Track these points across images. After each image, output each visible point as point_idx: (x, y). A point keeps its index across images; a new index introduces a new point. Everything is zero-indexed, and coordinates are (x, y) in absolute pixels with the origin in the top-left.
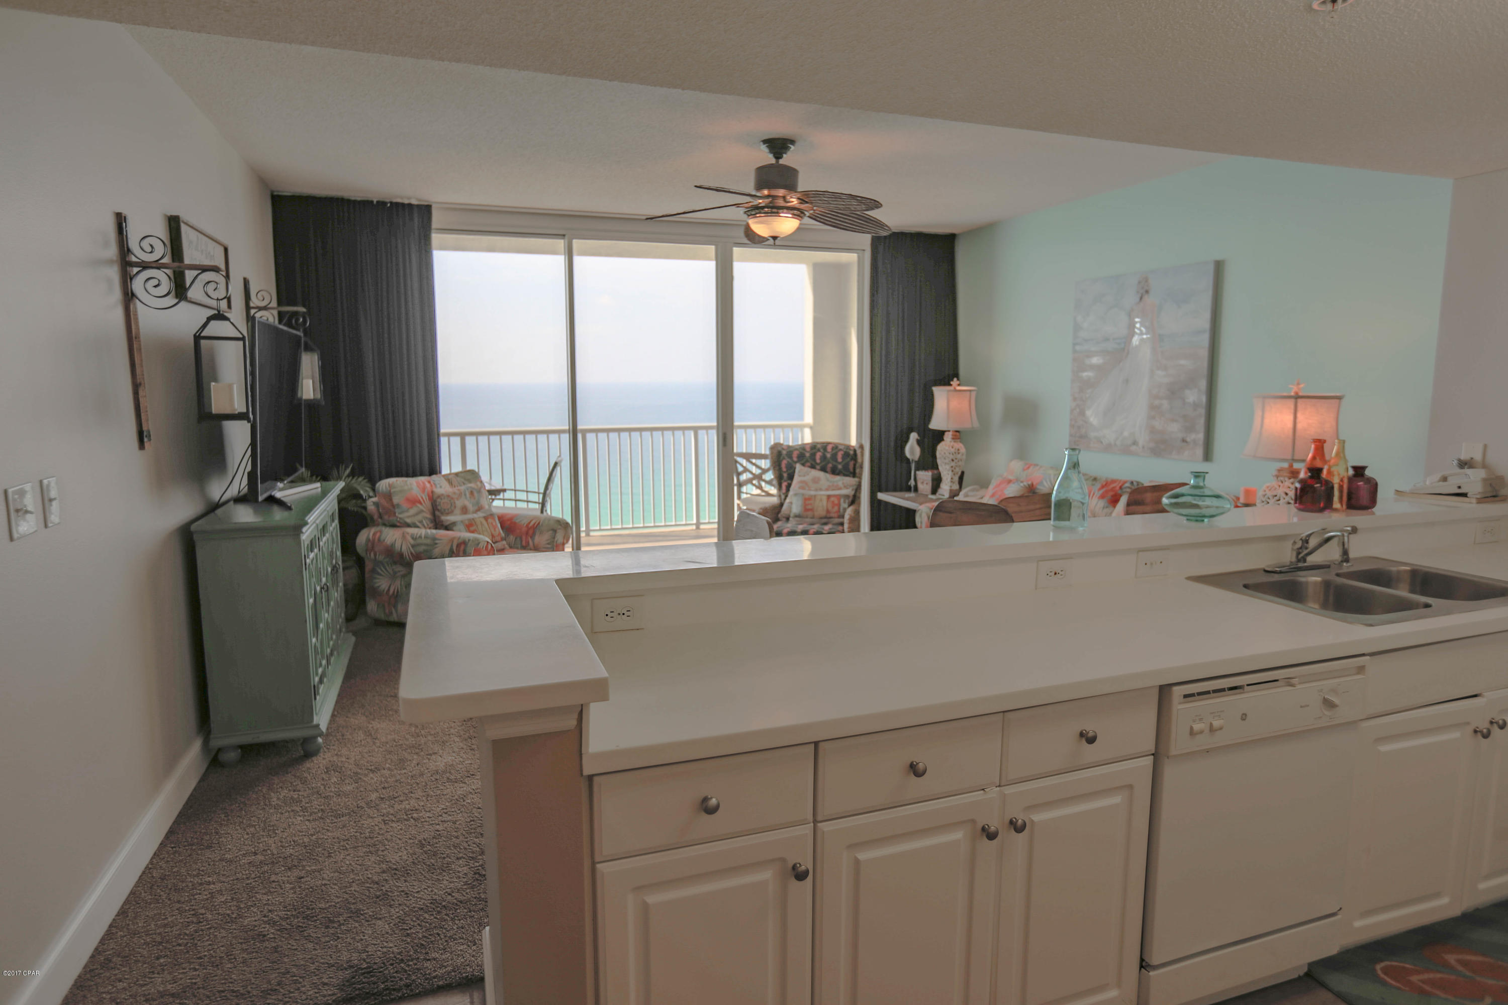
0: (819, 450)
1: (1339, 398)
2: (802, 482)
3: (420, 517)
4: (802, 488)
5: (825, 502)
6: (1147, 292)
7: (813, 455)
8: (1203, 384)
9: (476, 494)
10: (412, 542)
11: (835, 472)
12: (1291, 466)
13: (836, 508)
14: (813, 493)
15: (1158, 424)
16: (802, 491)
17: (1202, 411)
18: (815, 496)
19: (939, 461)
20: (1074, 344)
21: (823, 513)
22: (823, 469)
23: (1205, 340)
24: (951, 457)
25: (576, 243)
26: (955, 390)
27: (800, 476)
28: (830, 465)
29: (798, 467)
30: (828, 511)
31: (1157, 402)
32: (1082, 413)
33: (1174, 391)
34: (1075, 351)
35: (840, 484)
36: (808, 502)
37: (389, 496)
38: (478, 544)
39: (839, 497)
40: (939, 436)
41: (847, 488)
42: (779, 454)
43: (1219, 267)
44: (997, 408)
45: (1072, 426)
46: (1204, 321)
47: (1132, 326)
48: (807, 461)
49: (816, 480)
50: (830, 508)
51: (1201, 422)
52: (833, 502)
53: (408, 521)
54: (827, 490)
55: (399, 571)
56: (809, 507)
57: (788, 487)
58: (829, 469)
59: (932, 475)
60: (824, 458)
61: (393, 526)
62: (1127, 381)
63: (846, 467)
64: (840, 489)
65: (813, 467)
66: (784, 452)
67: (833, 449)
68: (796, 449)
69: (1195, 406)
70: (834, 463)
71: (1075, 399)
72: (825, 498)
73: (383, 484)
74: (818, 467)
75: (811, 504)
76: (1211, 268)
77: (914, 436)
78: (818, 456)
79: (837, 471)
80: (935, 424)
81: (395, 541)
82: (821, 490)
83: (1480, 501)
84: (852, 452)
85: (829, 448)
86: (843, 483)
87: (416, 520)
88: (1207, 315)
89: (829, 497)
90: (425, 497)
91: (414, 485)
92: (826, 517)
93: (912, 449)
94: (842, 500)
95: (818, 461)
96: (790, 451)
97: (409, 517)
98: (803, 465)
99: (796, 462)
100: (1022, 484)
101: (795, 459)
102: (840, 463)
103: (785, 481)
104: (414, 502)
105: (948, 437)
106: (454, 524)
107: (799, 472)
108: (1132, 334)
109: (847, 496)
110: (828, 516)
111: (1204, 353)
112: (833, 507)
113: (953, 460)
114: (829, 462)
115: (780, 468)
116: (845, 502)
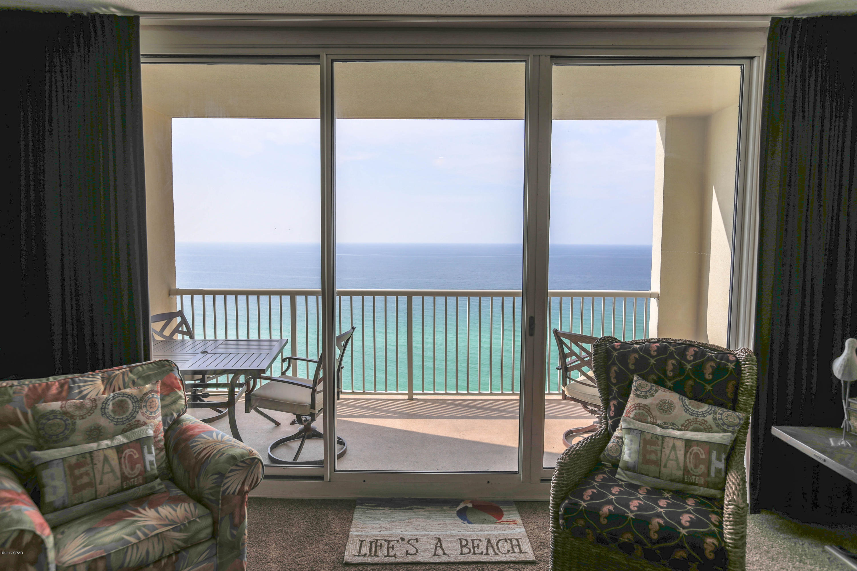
0: (671, 356)
2: (638, 406)
4: (639, 418)
5: (681, 454)
7: (662, 364)
11: (697, 395)
13: (702, 468)
14: (659, 431)
16: (639, 425)
18: (663, 437)
21: (678, 474)
22: (678, 389)
25: (339, 66)
27: (637, 396)
28: (690, 383)
29: (636, 381)
30: (686, 471)
35: (709, 418)
36: (650, 447)
39: (709, 445)
41: (725, 431)
42: (608, 353)
48: (651, 371)
49: (666, 408)
50: (690, 465)
52: (697, 455)
54: (684, 427)
56: (653, 457)
57: (620, 410)
58: (687, 390)
60: (680, 368)
63: (720, 389)
64: (708, 429)
65: (660, 383)
66: (615, 354)
67: (696, 354)
68: (635, 351)
70: (700, 379)
72: (681, 445)
74: (669, 384)
75: (655, 452)
78: (671, 363)
82: (674, 426)
84: (731, 365)
85: (690, 354)
86: (714, 419)
89: (689, 443)
92: (682, 481)
94: (714, 454)
95: (670, 374)
98: (644, 377)
99: (633, 372)
101: (632, 366)
102: (710, 380)
103: (614, 398)
107: (637, 390)
109: (719, 446)
110: (687, 479)
112: (696, 466)
114: (688, 377)
115: (608, 378)
116: (719, 459)
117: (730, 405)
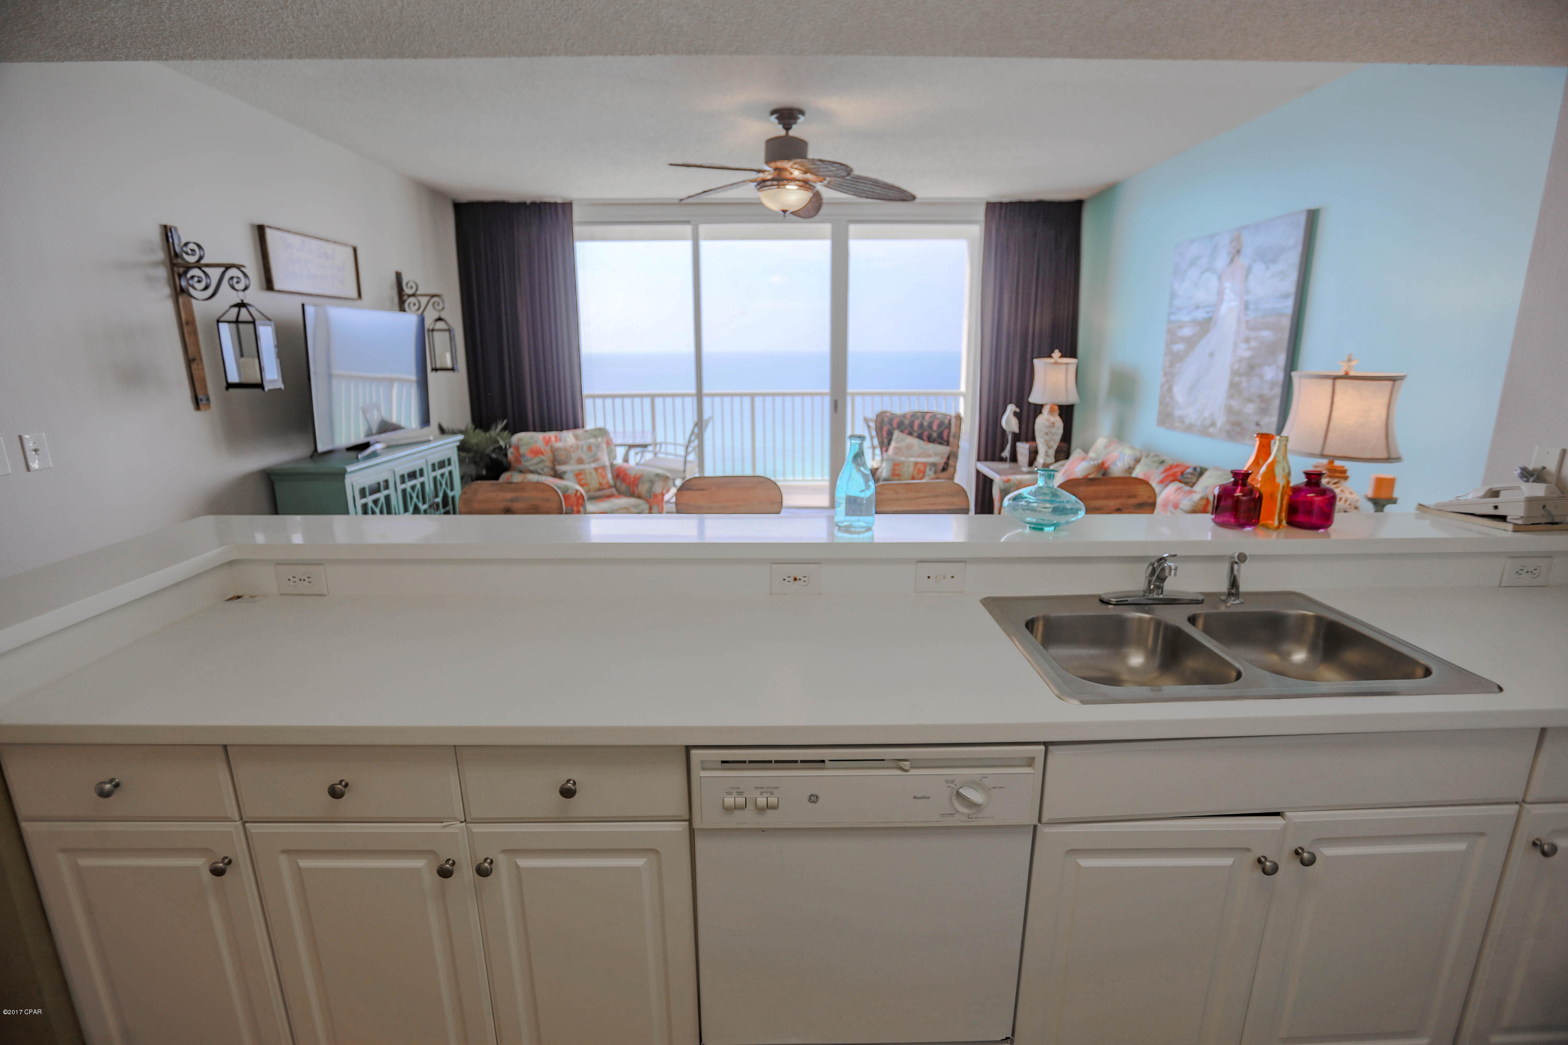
0: (918, 418)
1: (1395, 380)
2: (897, 447)
3: (541, 465)
4: (897, 451)
5: (911, 469)
6: (1238, 252)
7: (911, 425)
8: (1282, 358)
9: (594, 448)
11: (930, 440)
12: (1331, 462)
14: (903, 459)
15: (1234, 403)
17: (1278, 391)
18: (904, 462)
19: (1037, 434)
20: (1170, 314)
22: (920, 437)
23: (1288, 305)
24: (1049, 430)
25: (703, 228)
26: (1056, 363)
27: (897, 442)
28: (926, 434)
29: (896, 433)
31: (1237, 379)
32: (1170, 390)
33: (1251, 368)
34: (1169, 322)
36: (897, 467)
37: (521, 447)
38: (567, 490)
39: (925, 464)
42: (883, 419)
43: (1313, 217)
44: (1102, 382)
45: (1161, 403)
46: (1289, 284)
47: (1220, 293)
48: (906, 428)
49: (909, 447)
50: (915, 474)
51: (1276, 403)
52: (919, 469)
53: (532, 468)
54: (918, 456)
56: (897, 472)
58: (925, 437)
59: (1030, 448)
60: (921, 426)
61: (521, 472)
62: (1211, 355)
63: (940, 435)
64: (930, 456)
65: (910, 434)
66: (886, 420)
67: (931, 417)
68: (898, 417)
69: (1273, 384)
70: (931, 431)
71: (1165, 374)
72: (912, 465)
73: (518, 438)
74: (915, 434)
75: (899, 470)
76: (1303, 219)
77: (1011, 408)
78: (917, 423)
79: (932, 440)
80: (1034, 398)
82: (912, 456)
84: (947, 422)
85: (927, 417)
86: (933, 451)
87: (538, 467)
88: (1293, 276)
89: (916, 464)
90: (548, 449)
91: (539, 439)
93: (1009, 422)
94: (928, 468)
95: (915, 429)
96: (892, 417)
97: (534, 465)
98: (902, 431)
99: (896, 429)
101: (895, 426)
102: (934, 431)
103: (885, 445)
104: (537, 452)
105: (1046, 411)
106: (565, 472)
107: (896, 439)
108: (1220, 301)
109: (933, 464)
111: (1286, 322)
112: (918, 474)
113: (1047, 434)
114: (925, 430)
115: (882, 436)
116: (930, 470)
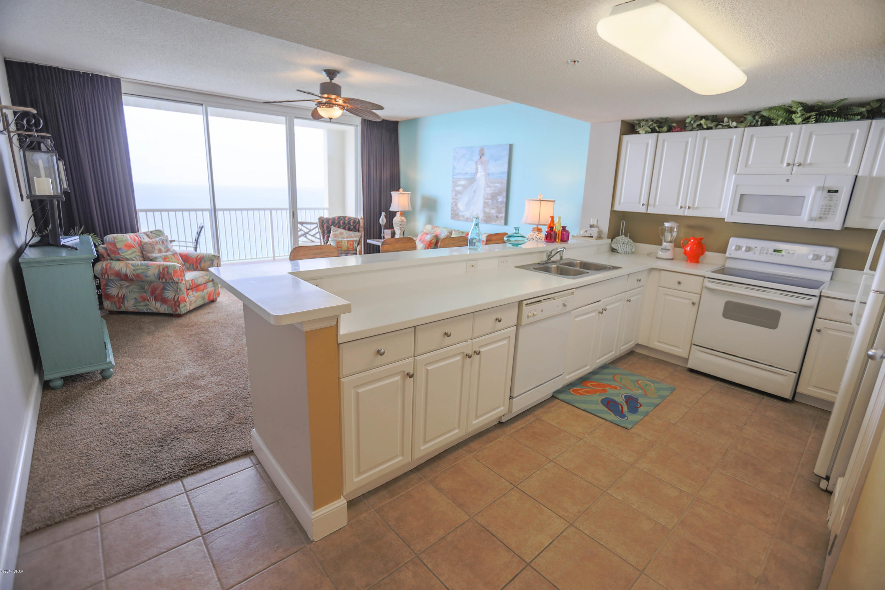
0: (342, 220)
1: (554, 201)
2: (334, 234)
3: (134, 255)
4: (335, 237)
5: (346, 244)
6: (483, 155)
7: (339, 223)
8: (504, 194)
9: (165, 242)
10: (133, 268)
11: (349, 229)
12: (538, 227)
13: (352, 246)
14: (340, 239)
15: (487, 210)
16: (335, 239)
17: (504, 205)
18: (342, 241)
19: (394, 225)
20: (453, 175)
21: (346, 249)
22: (344, 228)
23: (505, 176)
24: (400, 223)
25: (209, 109)
26: (401, 193)
27: (334, 232)
28: (347, 227)
29: (332, 227)
30: (348, 248)
31: (487, 201)
32: (456, 205)
33: (494, 196)
34: (453, 178)
35: (353, 235)
36: (338, 244)
37: (114, 244)
38: (175, 267)
39: (353, 241)
40: (394, 214)
41: (356, 237)
42: (323, 221)
43: (511, 147)
44: (419, 202)
45: (452, 210)
46: (505, 169)
47: (477, 169)
48: (336, 225)
49: (341, 234)
50: (349, 246)
51: (504, 209)
52: (350, 244)
53: (128, 257)
54: (347, 238)
55: (124, 284)
56: (339, 246)
57: (328, 237)
59: (391, 231)
60: (344, 223)
61: (118, 260)
62: (475, 192)
63: (355, 227)
64: (353, 238)
65: (339, 227)
66: (325, 221)
67: (348, 219)
68: (331, 219)
69: (501, 202)
70: (349, 226)
71: (453, 199)
72: (346, 242)
73: (109, 237)
74: (342, 227)
75: (340, 245)
76: (508, 147)
77: (383, 214)
78: (342, 222)
80: (392, 209)
81: (122, 267)
82: (344, 238)
83: (596, 239)
84: (357, 221)
85: (346, 219)
86: (354, 235)
87: (132, 256)
88: (506, 166)
89: (348, 241)
90: (136, 244)
91: (129, 237)
92: (347, 251)
93: (383, 220)
94: (354, 243)
95: (342, 225)
96: (328, 220)
97: (127, 255)
98: (335, 226)
99: (331, 225)
100: (433, 235)
101: (331, 224)
102: (352, 226)
103: (326, 234)
104: (130, 247)
105: (398, 214)
106: (156, 258)
107: (333, 230)
108: (477, 172)
109: (356, 241)
110: (348, 250)
111: (505, 182)
112: (350, 246)
113: (401, 225)
114: (346, 225)
115: (323, 228)
116: (356, 243)
117: (357, 231)
